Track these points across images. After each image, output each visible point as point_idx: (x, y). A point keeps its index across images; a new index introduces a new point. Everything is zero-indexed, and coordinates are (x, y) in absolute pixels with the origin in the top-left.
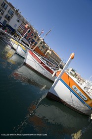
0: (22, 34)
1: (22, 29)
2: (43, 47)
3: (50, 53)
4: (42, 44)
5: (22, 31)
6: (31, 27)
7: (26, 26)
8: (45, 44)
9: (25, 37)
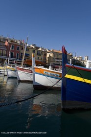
0: (7, 55)
1: (3, 50)
2: (39, 54)
3: (52, 55)
4: (36, 52)
5: (5, 52)
6: (12, 41)
7: (6, 44)
8: (40, 49)
9: (12, 56)
